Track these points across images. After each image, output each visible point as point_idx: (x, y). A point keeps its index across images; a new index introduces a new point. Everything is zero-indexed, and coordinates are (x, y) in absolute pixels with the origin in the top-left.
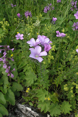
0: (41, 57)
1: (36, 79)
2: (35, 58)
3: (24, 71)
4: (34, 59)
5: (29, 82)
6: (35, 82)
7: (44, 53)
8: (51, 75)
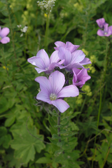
0: (63, 98)
1: (42, 147)
2: (48, 102)
3: (8, 123)
4: (46, 104)
5: (22, 155)
6: (38, 156)
7: (72, 91)
8: (83, 135)
